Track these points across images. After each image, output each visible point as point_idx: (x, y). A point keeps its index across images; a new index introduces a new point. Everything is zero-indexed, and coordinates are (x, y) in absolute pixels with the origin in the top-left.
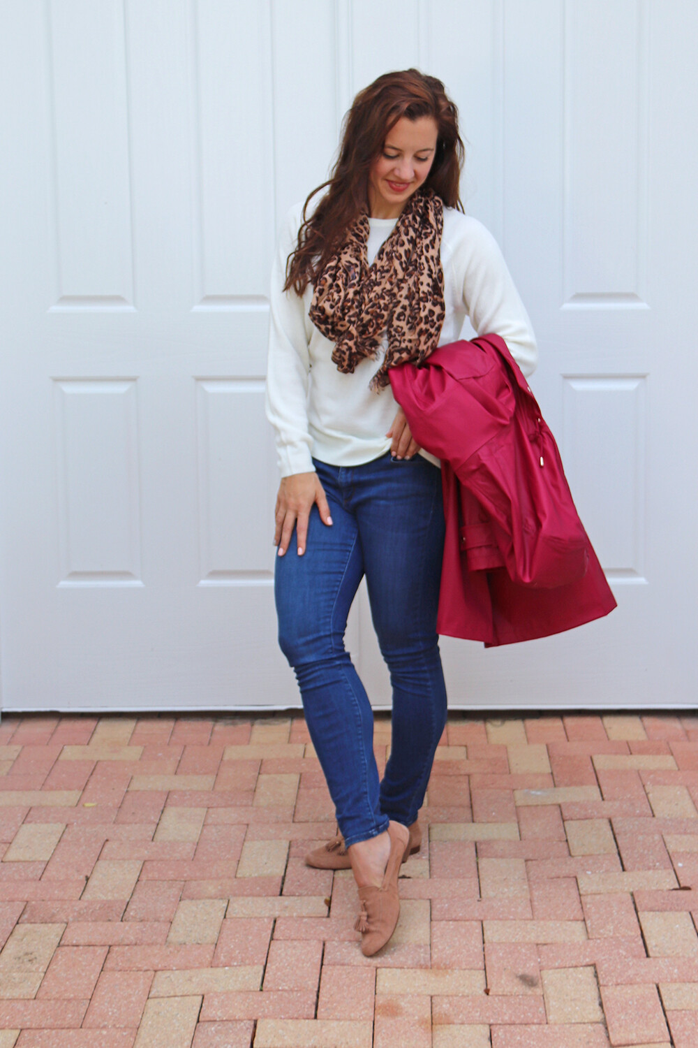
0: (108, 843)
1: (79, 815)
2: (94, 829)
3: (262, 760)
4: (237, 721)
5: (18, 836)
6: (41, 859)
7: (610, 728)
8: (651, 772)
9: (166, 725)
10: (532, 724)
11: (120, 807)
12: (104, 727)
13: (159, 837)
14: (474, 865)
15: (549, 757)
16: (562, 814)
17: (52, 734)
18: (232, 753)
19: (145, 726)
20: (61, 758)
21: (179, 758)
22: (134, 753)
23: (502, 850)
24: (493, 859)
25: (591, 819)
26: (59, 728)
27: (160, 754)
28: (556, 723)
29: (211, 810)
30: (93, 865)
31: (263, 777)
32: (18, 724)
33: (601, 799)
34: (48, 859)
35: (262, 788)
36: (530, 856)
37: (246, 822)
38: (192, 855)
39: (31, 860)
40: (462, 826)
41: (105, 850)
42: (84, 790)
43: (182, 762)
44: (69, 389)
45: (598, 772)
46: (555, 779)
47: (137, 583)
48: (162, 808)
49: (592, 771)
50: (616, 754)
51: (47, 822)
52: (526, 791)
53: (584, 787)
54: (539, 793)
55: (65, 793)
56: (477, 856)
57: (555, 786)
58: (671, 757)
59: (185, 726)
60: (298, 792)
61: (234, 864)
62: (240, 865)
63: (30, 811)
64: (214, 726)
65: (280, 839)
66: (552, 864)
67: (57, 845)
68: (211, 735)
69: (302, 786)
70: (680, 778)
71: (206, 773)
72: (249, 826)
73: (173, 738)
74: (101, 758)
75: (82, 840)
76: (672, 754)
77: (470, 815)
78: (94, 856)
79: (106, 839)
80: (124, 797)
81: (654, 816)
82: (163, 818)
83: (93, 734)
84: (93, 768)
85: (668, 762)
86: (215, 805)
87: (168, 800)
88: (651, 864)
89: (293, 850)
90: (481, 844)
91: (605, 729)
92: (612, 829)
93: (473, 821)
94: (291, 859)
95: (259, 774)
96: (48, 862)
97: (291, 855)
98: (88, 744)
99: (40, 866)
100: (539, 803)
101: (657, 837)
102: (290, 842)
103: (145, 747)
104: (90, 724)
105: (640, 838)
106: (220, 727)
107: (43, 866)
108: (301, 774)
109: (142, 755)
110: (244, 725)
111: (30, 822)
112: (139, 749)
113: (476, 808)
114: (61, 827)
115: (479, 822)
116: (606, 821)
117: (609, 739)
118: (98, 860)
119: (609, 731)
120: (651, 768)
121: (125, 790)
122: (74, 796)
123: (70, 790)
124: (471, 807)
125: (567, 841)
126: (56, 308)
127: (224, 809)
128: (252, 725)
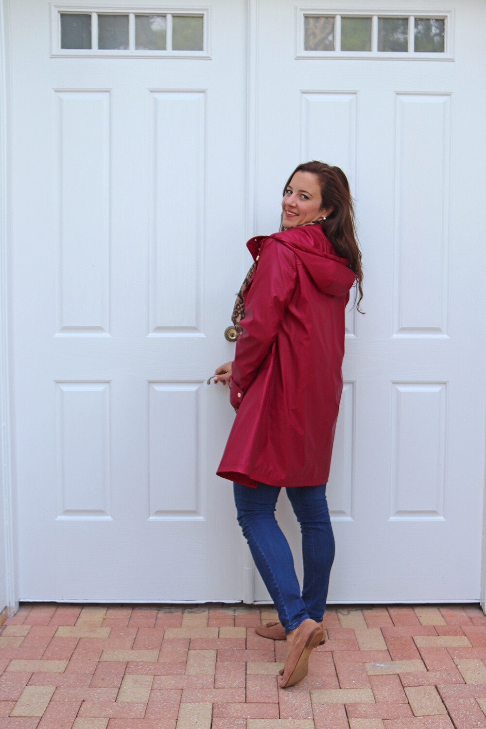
0: (84, 702)
1: (65, 680)
2: (75, 692)
3: (190, 639)
4: (172, 610)
5: (22, 696)
6: (37, 715)
7: (421, 617)
8: (455, 649)
9: (126, 612)
10: (368, 613)
11: (94, 674)
12: (86, 613)
13: (120, 699)
14: (347, 724)
15: (384, 638)
16: (401, 682)
17: (52, 618)
18: (170, 634)
19: (112, 612)
20: (56, 635)
21: (134, 637)
22: (104, 632)
23: (364, 711)
24: (360, 719)
25: (423, 686)
26: (56, 613)
27: (122, 634)
28: (383, 613)
29: (156, 678)
30: (73, 721)
31: (192, 652)
32: (30, 609)
33: (426, 670)
34: (41, 716)
35: (191, 661)
36: (386, 716)
37: (180, 688)
38: (143, 714)
39: (29, 716)
40: (333, 691)
41: (82, 709)
42: (69, 660)
43: (136, 639)
44: (66, 388)
45: (419, 650)
46: (391, 654)
47: (108, 518)
48: (122, 675)
49: (415, 648)
50: (428, 635)
51: (43, 685)
52: (373, 663)
53: (413, 660)
54: (382, 665)
55: (57, 662)
56: (348, 717)
57: (392, 660)
58: (466, 637)
59: (139, 613)
60: (216, 664)
61: (174, 722)
62: (178, 723)
63: (32, 675)
64: (158, 613)
65: (206, 701)
66: (403, 723)
67: (48, 704)
68: (156, 620)
69: (218, 660)
70: (476, 653)
71: (152, 649)
72: (184, 691)
73: (131, 622)
74: (83, 636)
75: (66, 700)
76: (466, 636)
77: (337, 683)
78: (74, 713)
79: (83, 699)
80: (97, 666)
81: (466, 683)
82: (123, 683)
83: (78, 618)
84: (77, 643)
85: (464, 642)
86: (159, 673)
87: (127, 669)
88: (474, 723)
89: (215, 710)
90: (349, 706)
91: (417, 617)
92: (439, 694)
93: (340, 688)
94: (214, 719)
95: (189, 650)
96: (42, 717)
97: (215, 716)
98: (74, 626)
99: (35, 722)
100: (384, 673)
101: (472, 700)
102: (213, 704)
103: (112, 628)
104: (77, 611)
105: (461, 701)
106: (162, 614)
107: (38, 721)
108: (217, 650)
109: (110, 634)
110: (177, 613)
111: (31, 685)
112: (108, 630)
113: (341, 678)
114: (53, 689)
115: (345, 689)
116: (434, 687)
117: (421, 625)
118: (77, 717)
119: (420, 619)
120: (455, 646)
121: (98, 661)
122: (62, 664)
123: (60, 660)
124: (337, 676)
125: (409, 703)
126: (59, 335)
127: (165, 677)
128: (183, 613)
